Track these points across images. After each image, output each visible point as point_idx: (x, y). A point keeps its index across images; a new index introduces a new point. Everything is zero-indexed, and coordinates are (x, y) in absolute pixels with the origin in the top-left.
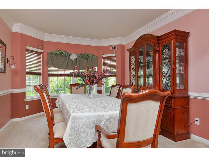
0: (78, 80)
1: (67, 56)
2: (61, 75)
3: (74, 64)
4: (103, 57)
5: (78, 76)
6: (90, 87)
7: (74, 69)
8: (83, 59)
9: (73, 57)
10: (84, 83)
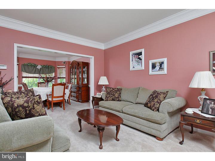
0: (41, 80)
1: (35, 66)
2: (31, 77)
3: (39, 71)
4: (58, 67)
5: (41, 78)
6: (47, 83)
7: (39, 74)
8: (45, 68)
9: (39, 67)
10: (44, 81)
